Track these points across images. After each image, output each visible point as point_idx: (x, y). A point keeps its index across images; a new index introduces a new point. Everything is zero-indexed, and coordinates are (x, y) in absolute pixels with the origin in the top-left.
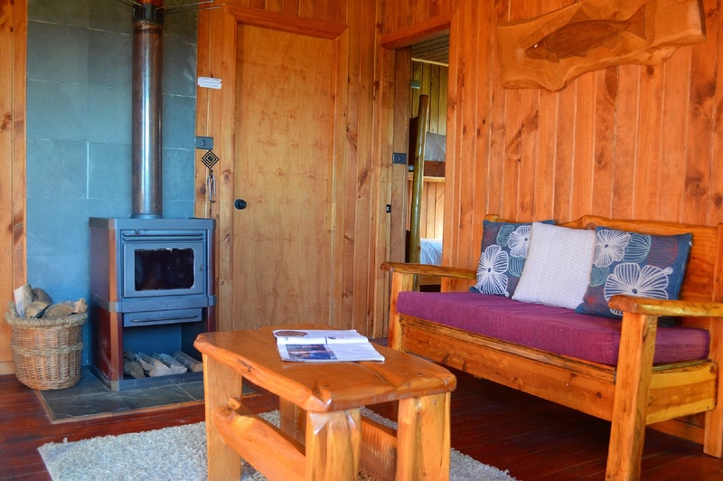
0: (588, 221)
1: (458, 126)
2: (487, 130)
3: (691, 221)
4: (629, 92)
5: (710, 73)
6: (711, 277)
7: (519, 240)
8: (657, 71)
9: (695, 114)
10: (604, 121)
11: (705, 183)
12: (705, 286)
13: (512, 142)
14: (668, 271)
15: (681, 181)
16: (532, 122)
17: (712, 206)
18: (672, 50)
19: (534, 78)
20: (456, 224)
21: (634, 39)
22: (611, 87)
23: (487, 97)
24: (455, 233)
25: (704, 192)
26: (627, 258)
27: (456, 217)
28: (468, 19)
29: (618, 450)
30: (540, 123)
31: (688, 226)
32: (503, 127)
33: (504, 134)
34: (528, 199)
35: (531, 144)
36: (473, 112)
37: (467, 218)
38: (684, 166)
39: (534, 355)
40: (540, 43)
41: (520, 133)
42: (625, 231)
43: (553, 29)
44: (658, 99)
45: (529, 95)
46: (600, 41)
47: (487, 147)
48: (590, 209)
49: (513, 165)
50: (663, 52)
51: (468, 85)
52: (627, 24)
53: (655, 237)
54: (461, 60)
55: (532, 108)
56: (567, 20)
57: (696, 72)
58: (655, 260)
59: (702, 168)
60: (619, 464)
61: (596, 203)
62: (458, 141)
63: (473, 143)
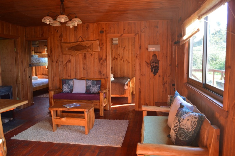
0: (83, 78)
1: (51, 60)
2: (58, 62)
3: (100, 78)
4: (88, 58)
5: (101, 56)
6: (104, 86)
7: (71, 83)
8: (93, 55)
9: (100, 62)
10: (84, 62)
11: (102, 72)
12: (103, 87)
13: (65, 64)
14: (99, 86)
15: (98, 72)
16: (69, 61)
17: (103, 75)
18: (95, 52)
19: (70, 54)
20: (52, 80)
21: (89, 50)
22: (85, 57)
23: (58, 55)
24: (52, 81)
25: (102, 73)
26: (93, 84)
27: (52, 79)
28: (52, 39)
29: (101, 111)
30: (71, 61)
31: (100, 79)
32: (63, 61)
33: (63, 63)
34: (69, 75)
35: (69, 65)
36: (55, 58)
37: (55, 79)
38: (98, 70)
39: (85, 101)
40: (71, 47)
41: (67, 63)
42: (91, 80)
43: (74, 46)
44: (93, 59)
45: (68, 56)
46: (83, 49)
47: (59, 65)
48: (82, 76)
49: (65, 69)
50: (94, 52)
51: (53, 52)
52: (88, 47)
53: (96, 81)
54: (51, 47)
55: (69, 58)
56: (77, 45)
57: (99, 56)
58: (97, 84)
59: (101, 70)
60: (101, 113)
61: (83, 75)
62: (51, 63)
63: (55, 64)
